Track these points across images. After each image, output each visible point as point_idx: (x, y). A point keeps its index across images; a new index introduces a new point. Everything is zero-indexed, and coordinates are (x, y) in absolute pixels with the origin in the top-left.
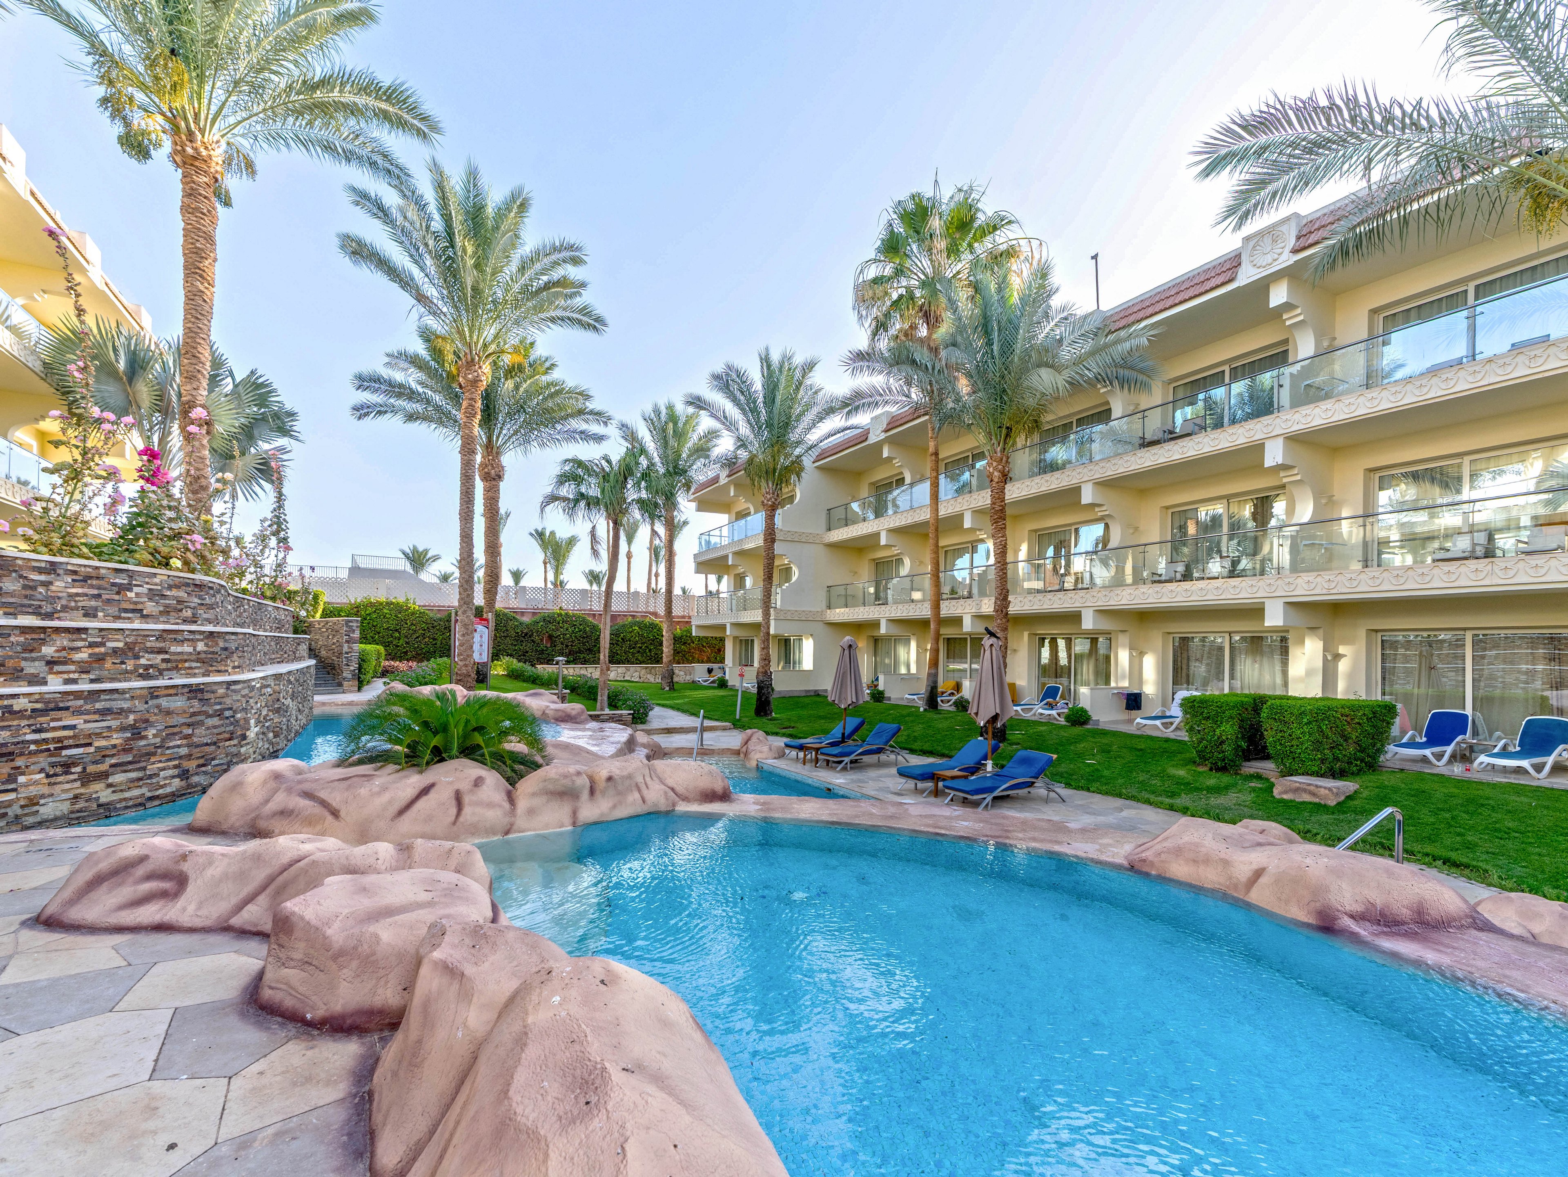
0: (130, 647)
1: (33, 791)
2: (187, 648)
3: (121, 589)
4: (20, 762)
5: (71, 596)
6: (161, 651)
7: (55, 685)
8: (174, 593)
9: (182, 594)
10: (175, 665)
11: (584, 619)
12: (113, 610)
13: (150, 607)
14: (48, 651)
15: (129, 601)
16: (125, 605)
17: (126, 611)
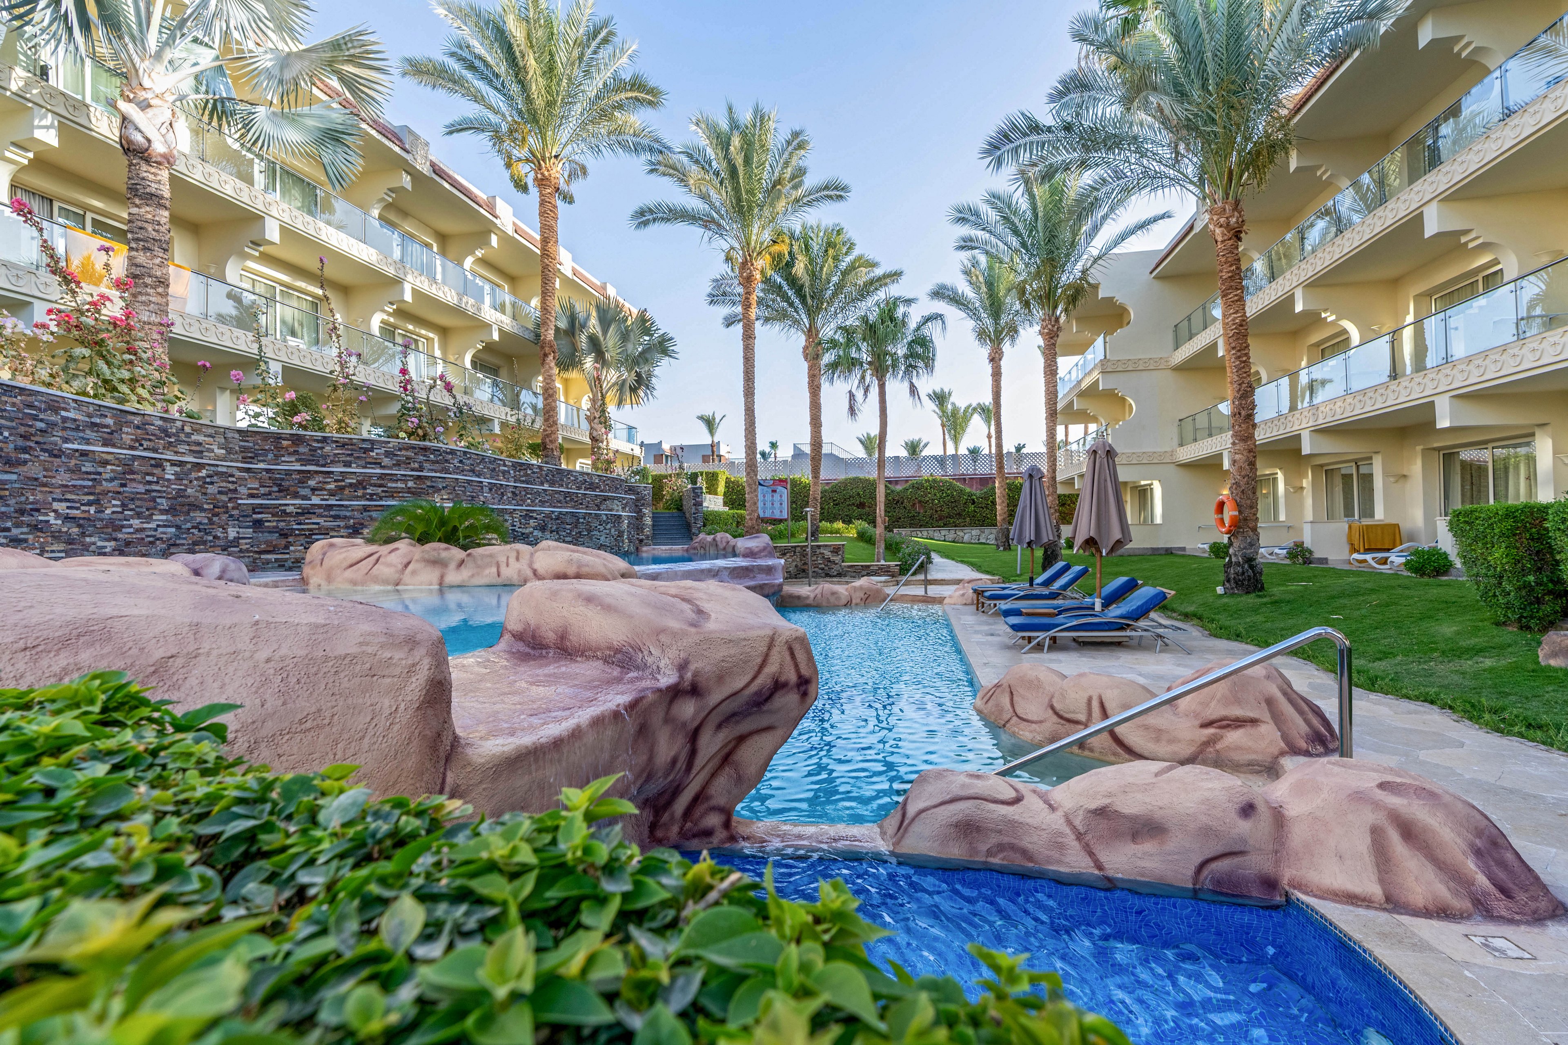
0: (360, 483)
1: (298, 555)
2: (400, 485)
3: (366, 450)
4: (291, 539)
5: (335, 455)
6: (381, 486)
7: (316, 500)
8: (403, 453)
9: (410, 454)
10: (391, 494)
11: (951, 484)
12: (362, 463)
13: (386, 461)
14: (312, 483)
15: (372, 457)
16: (368, 460)
17: (370, 463)
